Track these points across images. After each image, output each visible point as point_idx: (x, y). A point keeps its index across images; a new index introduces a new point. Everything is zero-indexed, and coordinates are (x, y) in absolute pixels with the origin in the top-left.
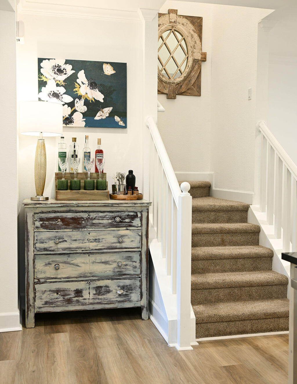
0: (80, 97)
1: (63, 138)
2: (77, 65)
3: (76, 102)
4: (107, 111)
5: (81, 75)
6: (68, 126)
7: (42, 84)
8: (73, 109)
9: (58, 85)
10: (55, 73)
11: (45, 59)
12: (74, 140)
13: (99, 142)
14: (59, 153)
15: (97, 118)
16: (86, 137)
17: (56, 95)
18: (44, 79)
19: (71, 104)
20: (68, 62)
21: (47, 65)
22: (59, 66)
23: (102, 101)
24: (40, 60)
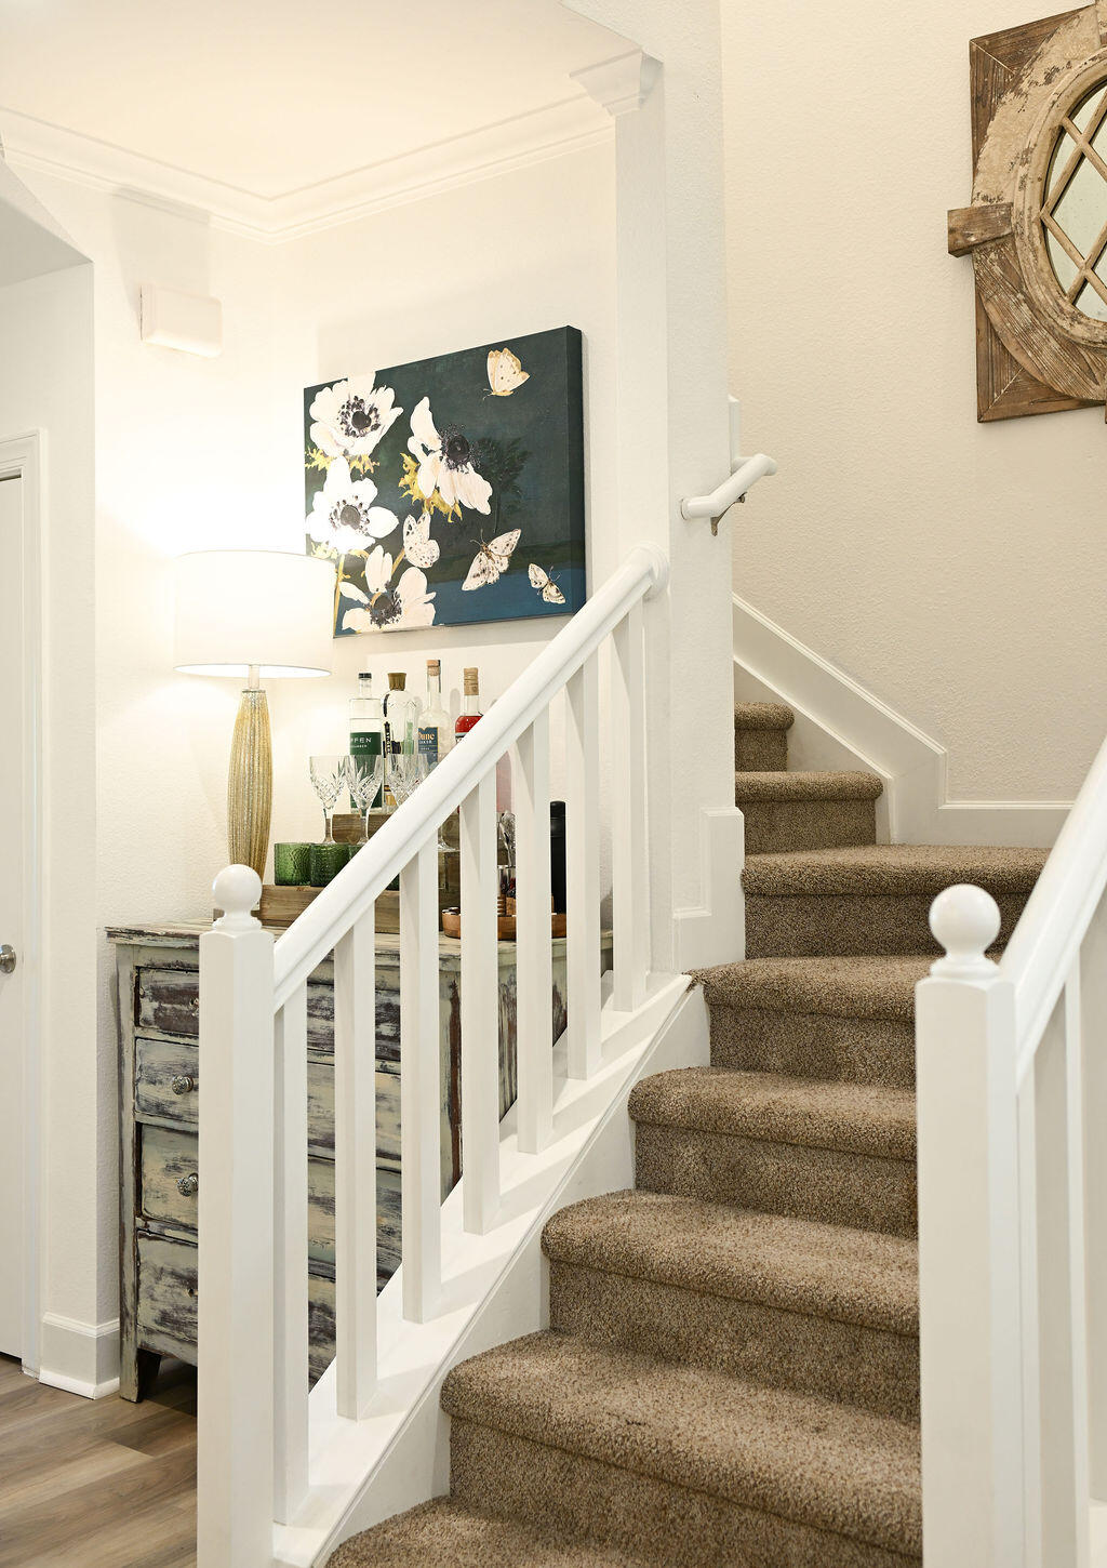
0: (416, 509)
1: (368, 676)
2: (405, 381)
3: (406, 529)
4: (504, 545)
5: (422, 415)
6: (385, 627)
7: (315, 479)
8: (399, 559)
9: (355, 475)
10: (348, 433)
11: (320, 388)
12: (396, 681)
13: (472, 684)
14: (355, 735)
15: (471, 584)
16: (435, 667)
17: (351, 515)
18: (320, 462)
19: (393, 543)
20: (383, 379)
21: (328, 407)
22: (359, 402)
23: (485, 509)
24: (310, 394)
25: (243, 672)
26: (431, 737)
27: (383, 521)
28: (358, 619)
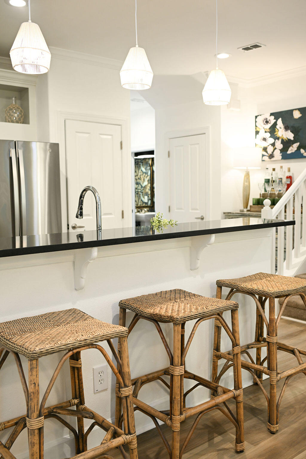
0: (278, 139)
1: (267, 169)
2: (277, 115)
3: (276, 142)
4: (296, 146)
5: (280, 121)
6: (271, 160)
7: (257, 133)
8: (274, 148)
9: (266, 132)
10: (264, 124)
11: (258, 116)
12: (274, 170)
13: (289, 170)
14: (265, 179)
15: (289, 152)
16: (281, 167)
17: (265, 139)
18: (258, 130)
19: (273, 145)
20: (272, 114)
21: (260, 120)
22: (266, 119)
23: (292, 139)
24: (256, 117)
25: (245, 168)
26: (281, 180)
27: (272, 140)
28: (266, 158)
